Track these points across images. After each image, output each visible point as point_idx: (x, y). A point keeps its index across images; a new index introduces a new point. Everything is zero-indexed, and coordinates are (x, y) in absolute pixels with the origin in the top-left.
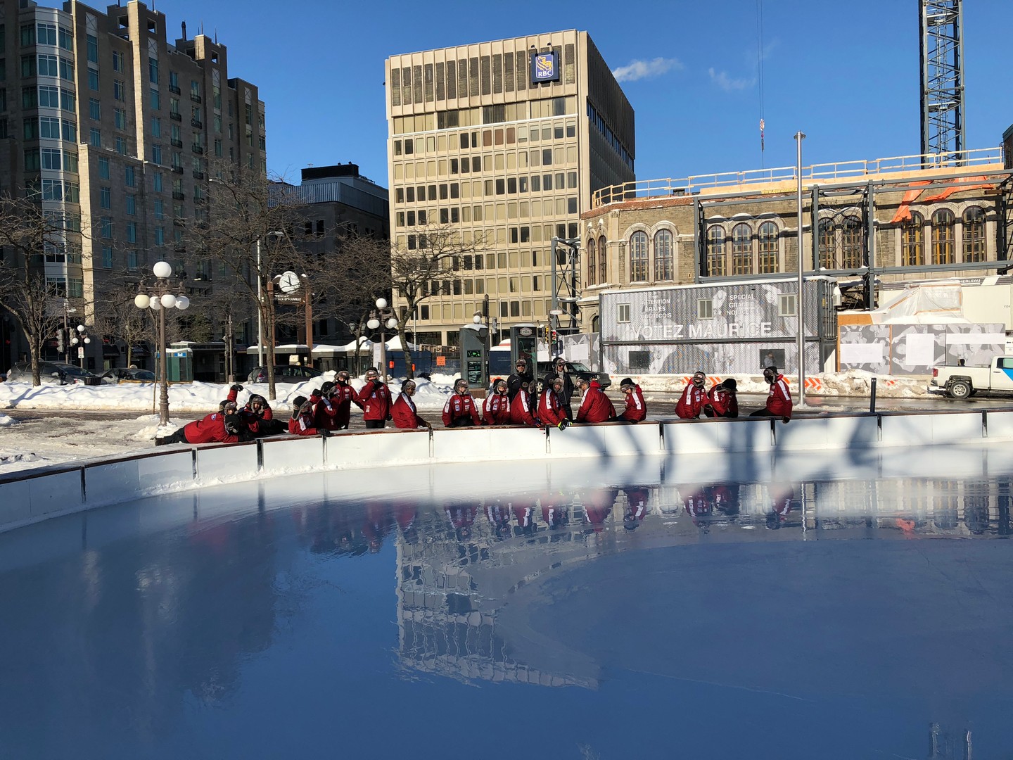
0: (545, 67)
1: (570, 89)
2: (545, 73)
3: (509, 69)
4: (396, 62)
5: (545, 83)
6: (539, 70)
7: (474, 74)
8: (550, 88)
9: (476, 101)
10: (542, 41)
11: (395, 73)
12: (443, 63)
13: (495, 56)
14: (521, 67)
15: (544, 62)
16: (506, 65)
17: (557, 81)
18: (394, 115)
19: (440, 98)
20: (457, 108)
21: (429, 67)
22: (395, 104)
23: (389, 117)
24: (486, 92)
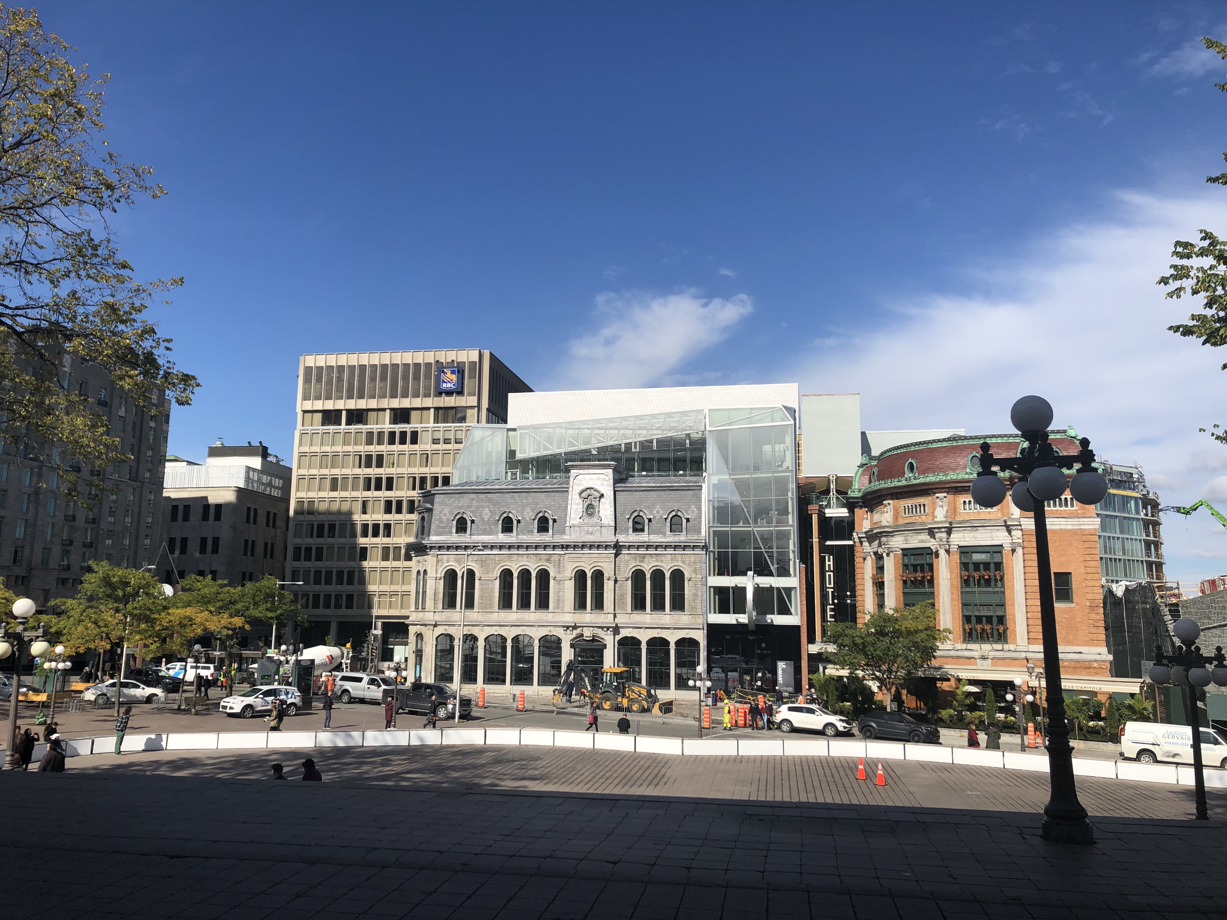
0: (450, 380)
1: (472, 401)
2: (449, 385)
3: (417, 378)
4: (310, 361)
5: (449, 393)
6: (444, 382)
7: (383, 378)
8: (453, 398)
9: (385, 403)
10: (447, 356)
11: (308, 370)
12: (355, 366)
13: (404, 364)
14: (428, 376)
15: (449, 375)
16: (414, 373)
17: (460, 393)
18: (304, 409)
19: (350, 397)
20: (365, 408)
21: (341, 368)
22: (306, 398)
23: (299, 410)
24: (394, 396)
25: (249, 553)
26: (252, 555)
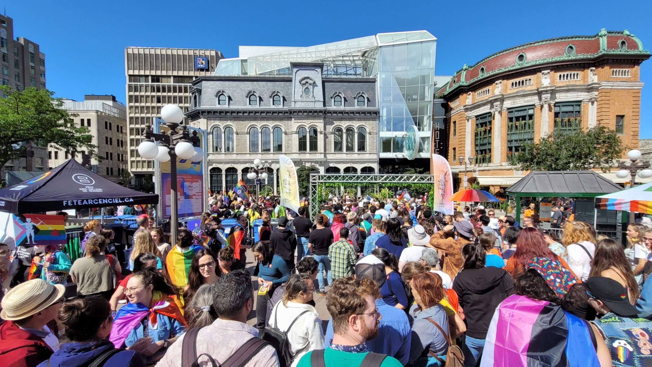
0: (202, 64)
2: (202, 66)
3: (185, 62)
4: (130, 51)
5: (202, 70)
6: (199, 64)
8: (204, 72)
9: (170, 73)
10: (200, 52)
11: (129, 55)
12: (153, 54)
13: (178, 55)
14: (190, 61)
15: (201, 61)
16: (183, 59)
17: (207, 69)
18: (129, 74)
20: (160, 75)
22: (130, 69)
23: (126, 75)
24: (174, 70)
25: (109, 143)
26: (111, 144)
